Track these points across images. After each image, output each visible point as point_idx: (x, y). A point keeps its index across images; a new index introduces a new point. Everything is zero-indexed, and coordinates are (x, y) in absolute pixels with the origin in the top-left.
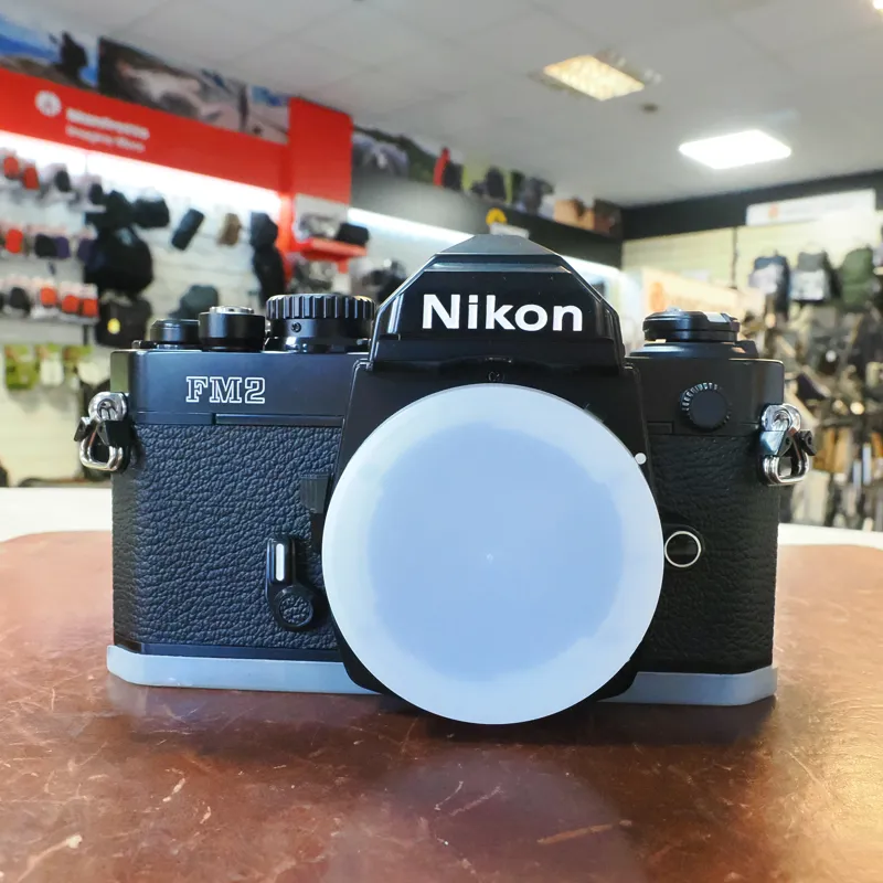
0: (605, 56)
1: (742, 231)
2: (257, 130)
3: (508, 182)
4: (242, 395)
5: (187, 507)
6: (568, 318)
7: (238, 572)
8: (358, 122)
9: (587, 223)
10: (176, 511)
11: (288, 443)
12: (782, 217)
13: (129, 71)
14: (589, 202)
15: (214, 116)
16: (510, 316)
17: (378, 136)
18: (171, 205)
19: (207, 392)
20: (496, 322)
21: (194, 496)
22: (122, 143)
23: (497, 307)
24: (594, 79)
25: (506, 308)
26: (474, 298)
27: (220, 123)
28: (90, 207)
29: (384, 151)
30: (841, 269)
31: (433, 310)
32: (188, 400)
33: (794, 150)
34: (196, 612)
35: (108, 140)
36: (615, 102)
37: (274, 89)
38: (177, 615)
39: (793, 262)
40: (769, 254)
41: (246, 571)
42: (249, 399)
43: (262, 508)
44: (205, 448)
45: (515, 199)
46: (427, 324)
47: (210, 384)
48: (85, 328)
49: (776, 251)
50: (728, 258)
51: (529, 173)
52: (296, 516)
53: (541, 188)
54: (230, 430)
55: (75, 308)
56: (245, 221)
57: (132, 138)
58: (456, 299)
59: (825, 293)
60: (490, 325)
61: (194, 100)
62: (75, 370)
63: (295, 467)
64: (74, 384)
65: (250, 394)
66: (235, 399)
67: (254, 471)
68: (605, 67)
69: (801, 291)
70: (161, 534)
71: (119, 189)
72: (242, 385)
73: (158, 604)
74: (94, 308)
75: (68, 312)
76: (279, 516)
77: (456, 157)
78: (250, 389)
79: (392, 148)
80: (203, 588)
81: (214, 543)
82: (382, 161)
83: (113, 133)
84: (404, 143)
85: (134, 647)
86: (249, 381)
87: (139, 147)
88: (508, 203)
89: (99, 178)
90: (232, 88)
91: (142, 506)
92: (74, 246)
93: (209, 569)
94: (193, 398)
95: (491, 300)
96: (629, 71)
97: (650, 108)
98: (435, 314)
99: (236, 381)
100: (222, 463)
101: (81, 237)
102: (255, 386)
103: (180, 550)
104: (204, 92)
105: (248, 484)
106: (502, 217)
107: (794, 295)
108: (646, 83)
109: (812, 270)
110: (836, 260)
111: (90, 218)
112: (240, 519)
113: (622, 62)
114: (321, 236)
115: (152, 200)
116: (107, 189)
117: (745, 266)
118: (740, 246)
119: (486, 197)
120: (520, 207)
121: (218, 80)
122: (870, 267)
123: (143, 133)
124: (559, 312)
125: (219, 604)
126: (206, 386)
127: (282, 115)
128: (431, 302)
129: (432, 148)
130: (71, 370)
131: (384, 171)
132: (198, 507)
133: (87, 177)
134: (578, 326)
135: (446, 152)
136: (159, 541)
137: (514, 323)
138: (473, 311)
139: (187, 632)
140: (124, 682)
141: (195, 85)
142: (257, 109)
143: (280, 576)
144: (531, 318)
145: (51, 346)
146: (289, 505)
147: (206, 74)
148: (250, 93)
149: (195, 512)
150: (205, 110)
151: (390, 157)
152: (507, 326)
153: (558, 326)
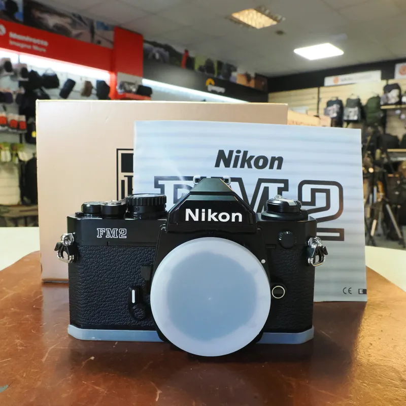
0: (259, 9)
1: (322, 89)
2: (99, 42)
3: (216, 65)
4: (118, 235)
5: (98, 276)
6: (237, 217)
7: (117, 299)
8: (146, 38)
9: (252, 84)
10: (94, 277)
11: (136, 253)
12: (340, 83)
13: (38, 14)
14: (253, 75)
15: (78, 35)
16: (217, 217)
17: (155, 44)
18: (59, 77)
19: (105, 234)
20: (212, 219)
21: (101, 272)
22: (36, 48)
23: (212, 213)
24: (254, 19)
25: (215, 214)
26: (203, 210)
27: (82, 39)
28: (21, 79)
29: (158, 52)
30: (366, 106)
31: (189, 214)
32: (98, 237)
33: (344, 52)
34: (102, 313)
35: (29, 47)
36: (265, 29)
37: (106, 23)
38: (95, 314)
39: (344, 103)
40: (334, 99)
41: (120, 298)
42: (121, 236)
43: (126, 276)
44: (104, 254)
45: (219, 74)
46: (187, 219)
47: (106, 231)
48: (21, 135)
49: (337, 98)
50: (316, 101)
51: (225, 62)
52: (139, 279)
53: (231, 68)
54: (114, 248)
55: (16, 126)
56: (94, 84)
57: (40, 46)
58: (197, 210)
59: (358, 117)
60: (209, 220)
61: (69, 27)
62: (17, 155)
63: (138, 261)
64: (16, 161)
65: (121, 235)
66: (115, 236)
67: (122, 262)
68: (259, 14)
69: (348, 116)
70: (88, 285)
71: (35, 70)
72: (118, 231)
73: (88, 310)
74: (25, 126)
75: (12, 128)
76: (132, 279)
77: (192, 54)
78: (121, 233)
79: (162, 50)
80: (104, 305)
81: (109, 288)
82: (157, 56)
83: (31, 44)
84: (167, 48)
85: (78, 326)
86: (120, 230)
87: (44, 50)
88: (215, 76)
89: (26, 65)
90: (87, 22)
91: (81, 275)
92: (14, 97)
93: (106, 298)
94: (99, 236)
95: (210, 211)
96: (270, 16)
97: (280, 33)
98: (190, 216)
99: (115, 230)
100: (111, 260)
101: (17, 92)
102: (123, 232)
103: (95, 291)
104: (74, 24)
105: (121, 267)
106: (213, 82)
107: (345, 118)
108: (278, 21)
109: (353, 107)
110: (364, 102)
111: (21, 84)
112: (118, 280)
113: (267, 12)
114: (130, 92)
115: (51, 75)
116: (29, 70)
117: (323, 105)
118: (321, 96)
119: (206, 73)
120: (221, 77)
121: (80, 18)
122: (379, 105)
123: (46, 43)
124: (234, 215)
125: (111, 311)
126: (104, 232)
127: (110, 35)
128: (188, 211)
129: (180, 50)
130: (14, 154)
131: (158, 61)
132: (102, 276)
133: (19, 64)
134: (240, 220)
135: (187, 51)
136: (88, 288)
137: (218, 219)
138: (203, 215)
139: (99, 321)
140: (75, 338)
141: (69, 20)
142: (99, 32)
143: (133, 301)
144: (224, 217)
145: (5, 143)
146: (136, 274)
147: (74, 15)
148: (95, 24)
149: (101, 277)
150: (75, 32)
151: (161, 55)
152: (216, 220)
153: (233, 220)
